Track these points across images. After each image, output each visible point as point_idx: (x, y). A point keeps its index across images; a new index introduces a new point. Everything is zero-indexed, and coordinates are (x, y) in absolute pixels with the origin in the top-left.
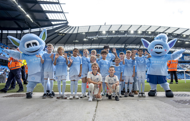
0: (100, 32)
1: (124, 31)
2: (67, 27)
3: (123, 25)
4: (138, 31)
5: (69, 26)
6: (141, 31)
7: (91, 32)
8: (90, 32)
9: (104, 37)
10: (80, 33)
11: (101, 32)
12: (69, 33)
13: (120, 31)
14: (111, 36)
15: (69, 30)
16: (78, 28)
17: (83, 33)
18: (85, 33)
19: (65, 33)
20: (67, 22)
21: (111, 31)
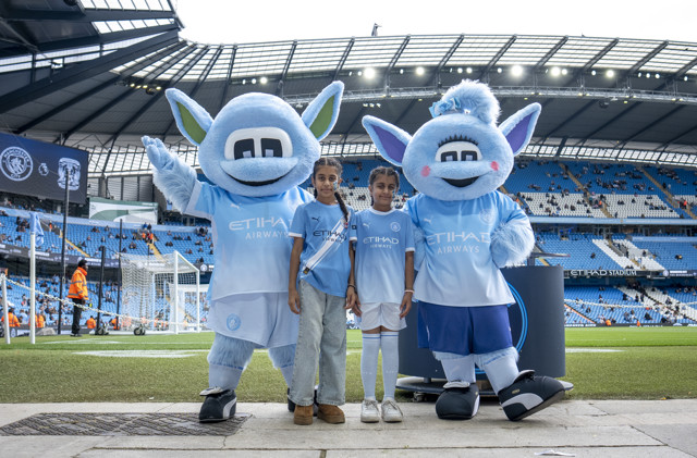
0: (348, 71)
1: (472, 67)
2: (173, 50)
3: (471, 36)
4: (549, 67)
5: (184, 43)
6: (562, 67)
7: (302, 74)
8: (294, 74)
9: (368, 102)
10: (241, 79)
11: (355, 71)
12: (185, 77)
13: (455, 67)
14: (405, 95)
15: (185, 61)
16: (234, 54)
17: (257, 77)
18: (269, 76)
19: (163, 77)
20: (177, 20)
21: (405, 68)
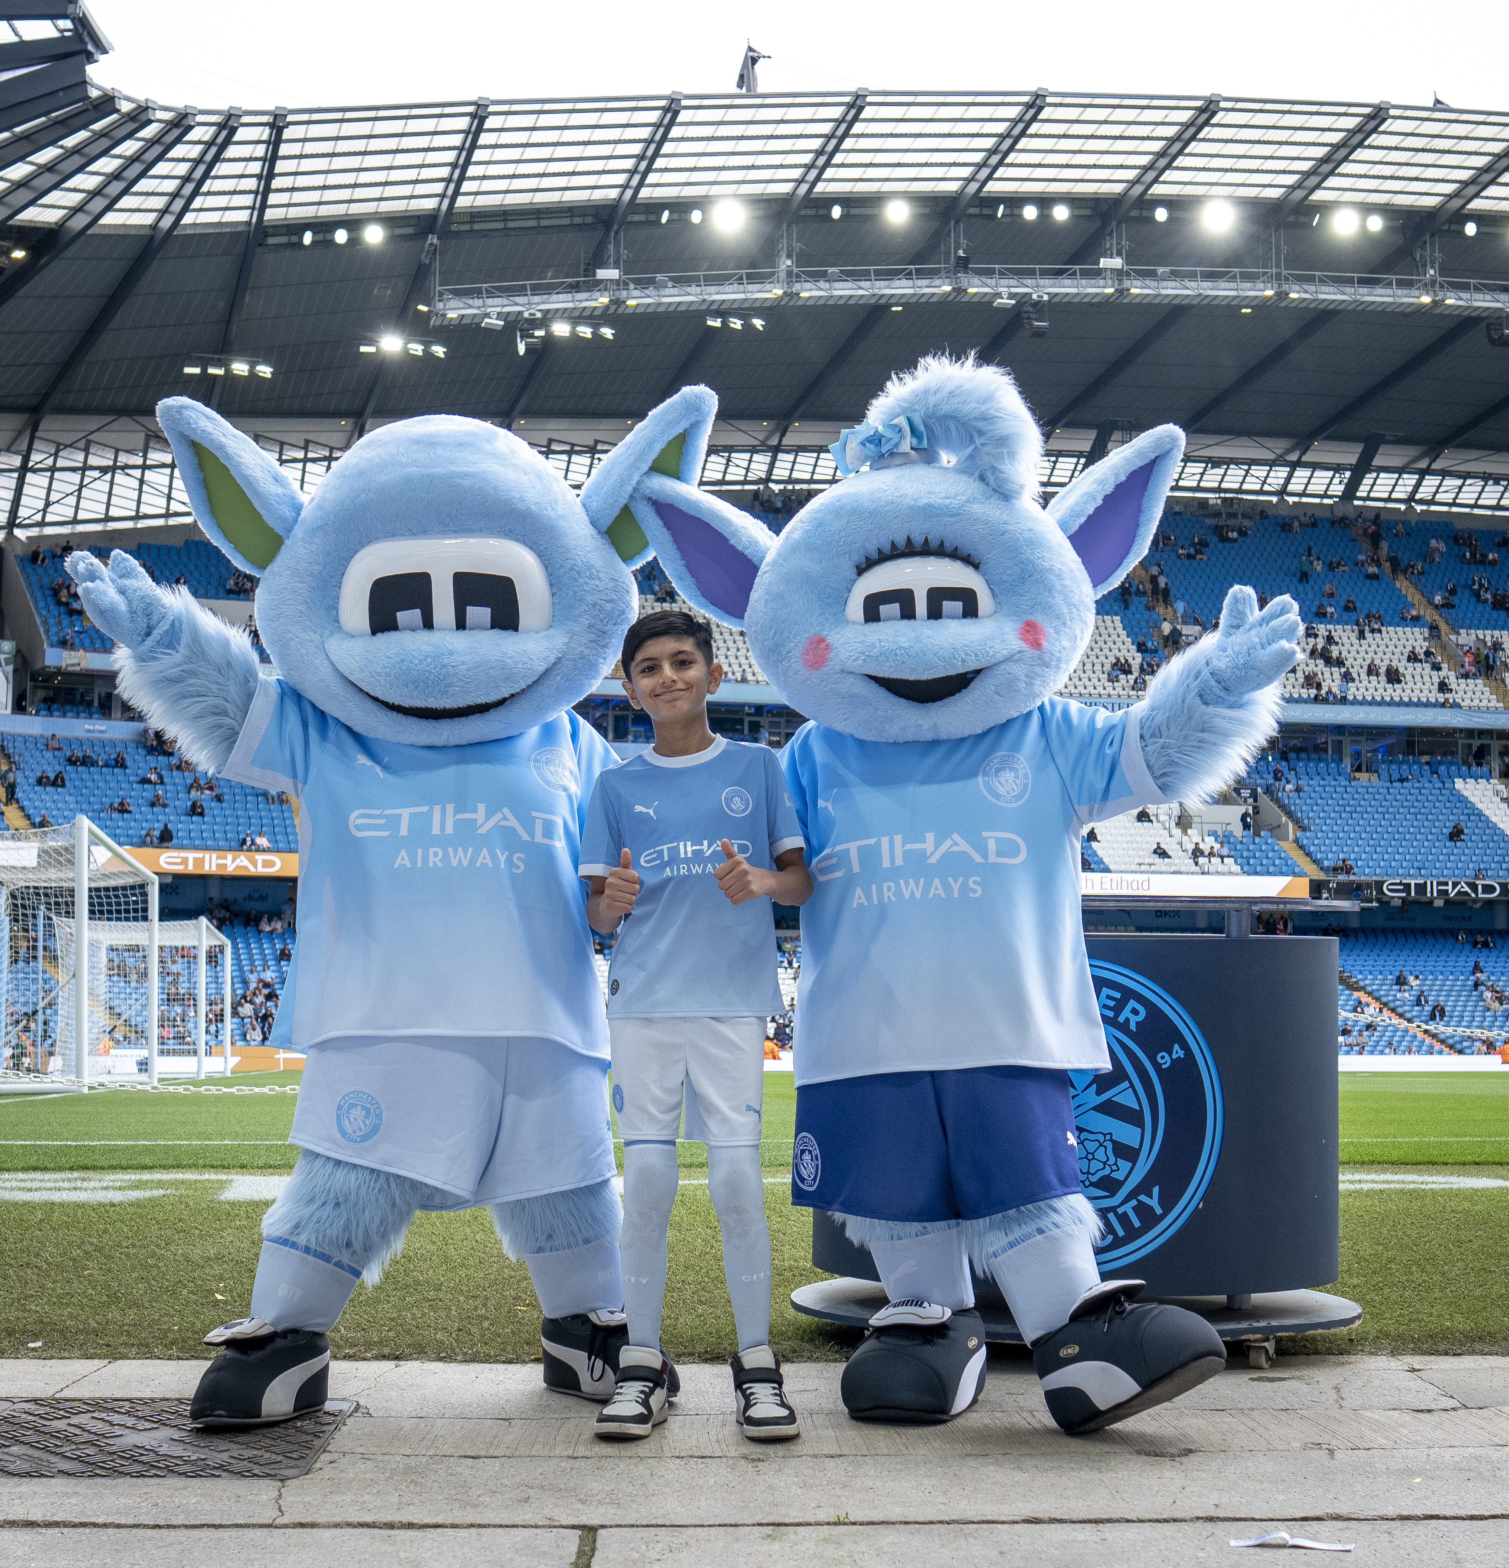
0: (657, 207)
1: (1071, 200)
2: (68, 126)
3: (1067, 99)
4: (1325, 208)
5: (107, 103)
6: (1368, 209)
7: (505, 214)
8: (476, 215)
9: (723, 313)
10: (297, 228)
11: (681, 207)
12: (110, 219)
13: (1015, 202)
14: (844, 290)
15: (107, 165)
16: (276, 141)
17: (353, 224)
18: (390, 220)
19: (32, 215)
20: (83, 24)
21: (846, 201)
